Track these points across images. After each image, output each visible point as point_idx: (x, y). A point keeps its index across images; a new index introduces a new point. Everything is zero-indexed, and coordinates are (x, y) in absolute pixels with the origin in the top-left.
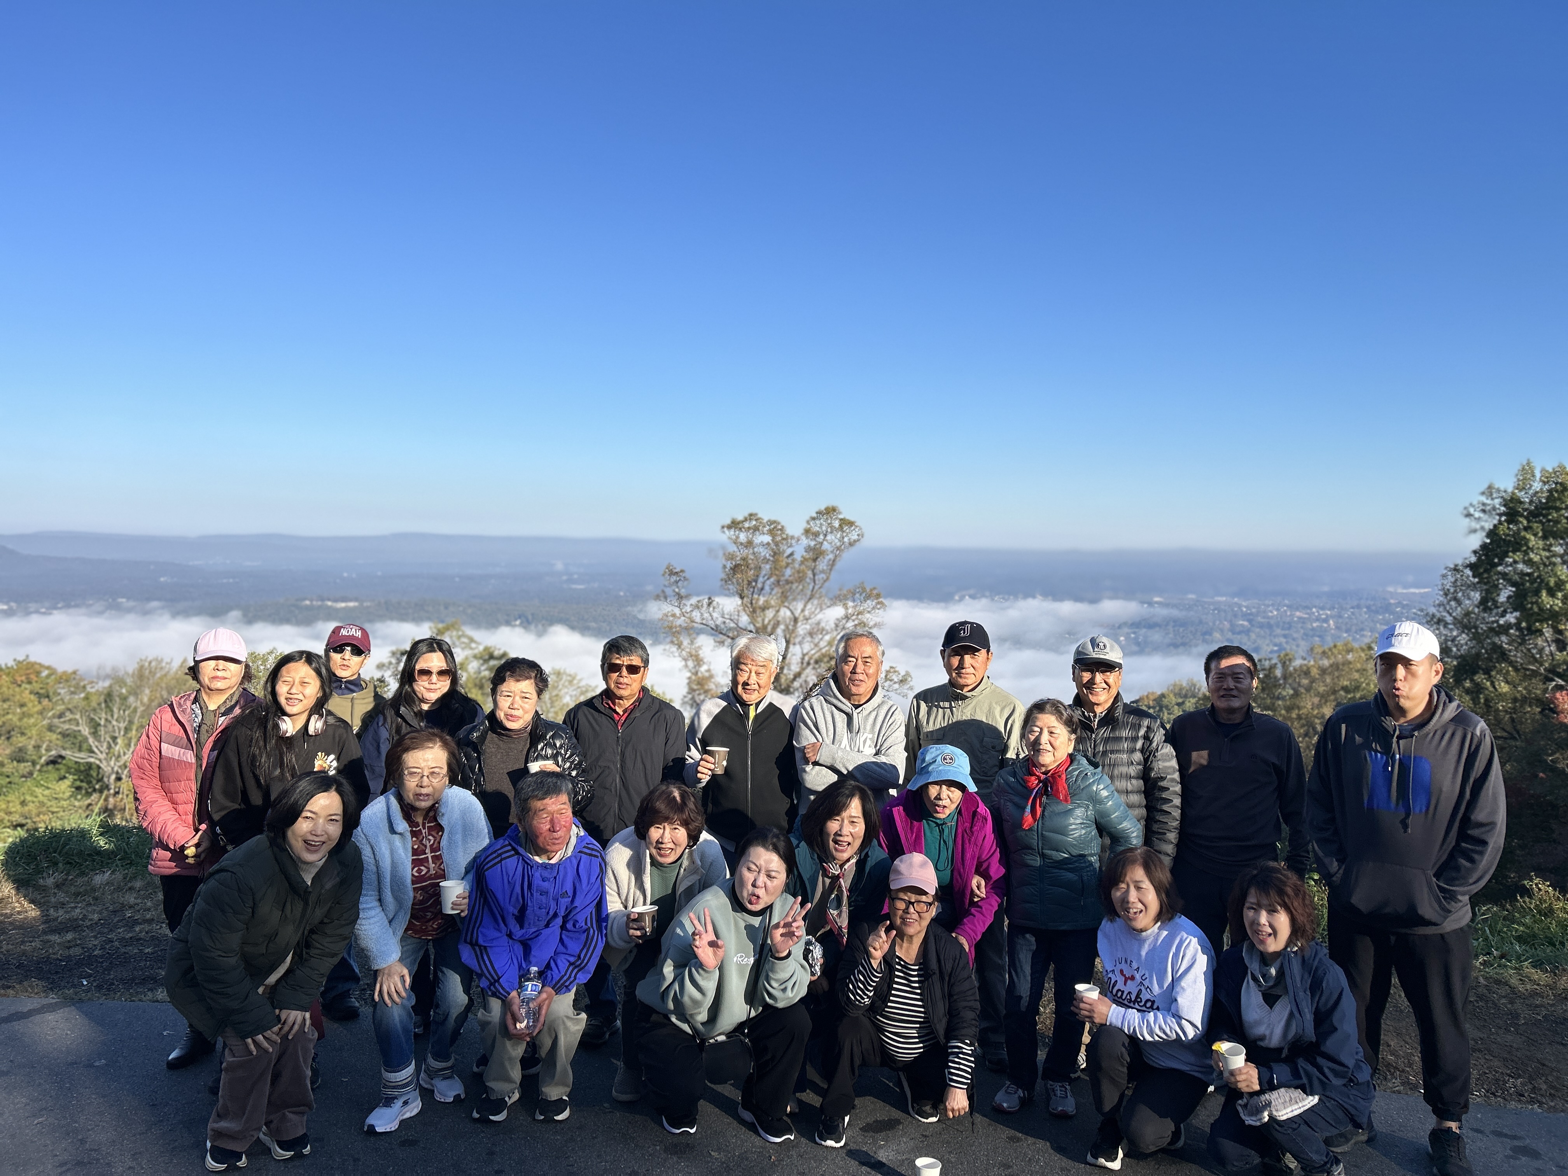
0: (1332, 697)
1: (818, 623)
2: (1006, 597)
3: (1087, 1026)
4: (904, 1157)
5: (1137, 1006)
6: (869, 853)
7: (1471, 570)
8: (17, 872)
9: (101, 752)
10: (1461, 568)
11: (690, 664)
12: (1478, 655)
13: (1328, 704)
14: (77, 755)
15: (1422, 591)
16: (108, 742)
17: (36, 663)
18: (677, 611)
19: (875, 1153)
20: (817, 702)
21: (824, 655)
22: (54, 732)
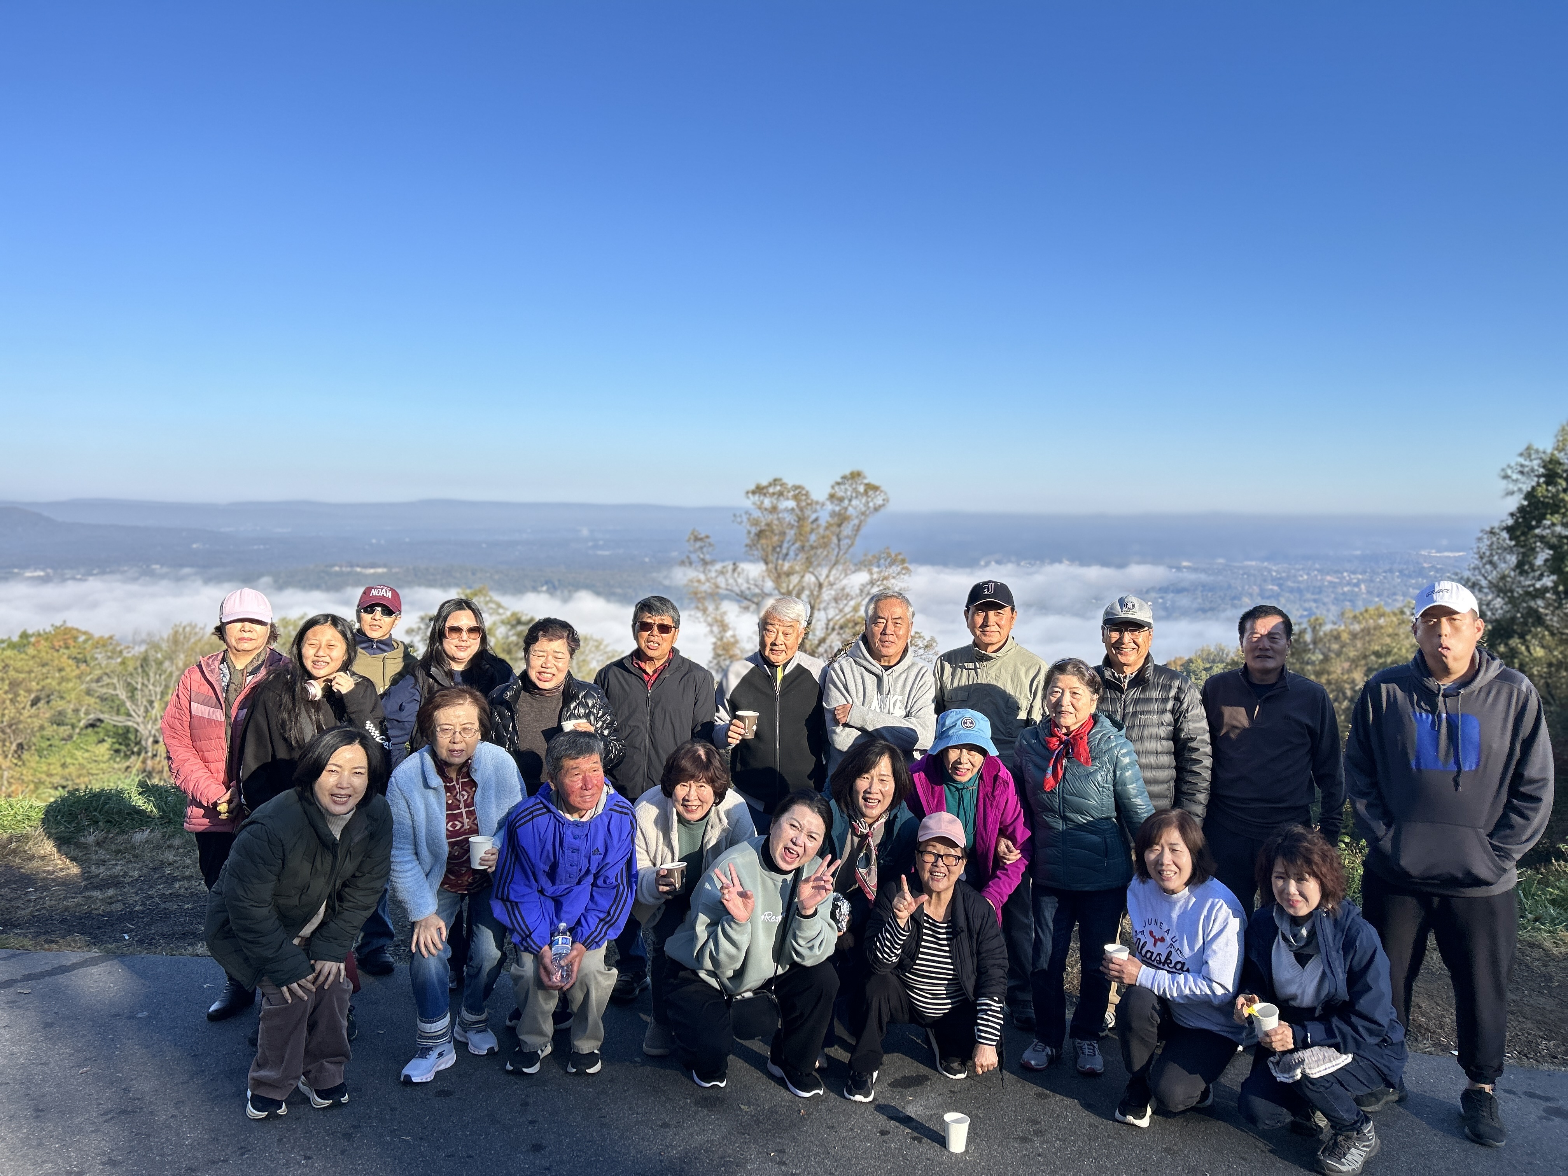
0: (1363, 662)
1: (843, 589)
2: (1033, 562)
3: (1114, 986)
4: (932, 1113)
5: (1166, 967)
6: (899, 815)
7: (1508, 532)
8: (59, 830)
9: (139, 716)
10: (1497, 531)
11: (716, 629)
12: (1513, 619)
13: (1359, 669)
14: (115, 718)
15: (1457, 554)
16: (146, 706)
17: (72, 629)
18: (702, 577)
19: (904, 1108)
20: (845, 663)
21: (848, 621)
22: (92, 696)
